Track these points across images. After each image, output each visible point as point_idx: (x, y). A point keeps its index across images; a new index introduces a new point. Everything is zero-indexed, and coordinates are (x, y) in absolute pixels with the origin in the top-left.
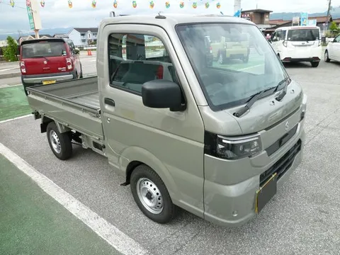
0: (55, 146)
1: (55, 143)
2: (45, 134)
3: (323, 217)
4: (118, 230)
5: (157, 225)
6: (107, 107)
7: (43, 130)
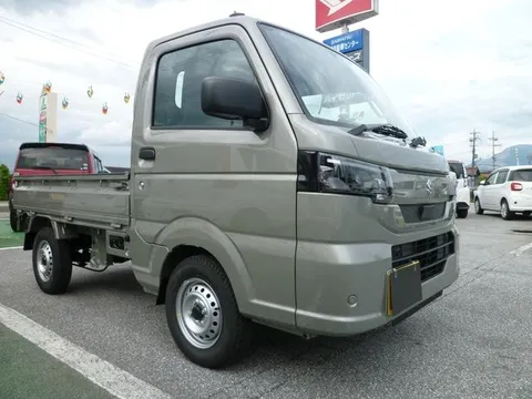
0: (41, 268)
1: (44, 262)
2: (30, 252)
3: (509, 363)
4: (132, 377)
5: (207, 372)
6: (141, 163)
7: (27, 247)
